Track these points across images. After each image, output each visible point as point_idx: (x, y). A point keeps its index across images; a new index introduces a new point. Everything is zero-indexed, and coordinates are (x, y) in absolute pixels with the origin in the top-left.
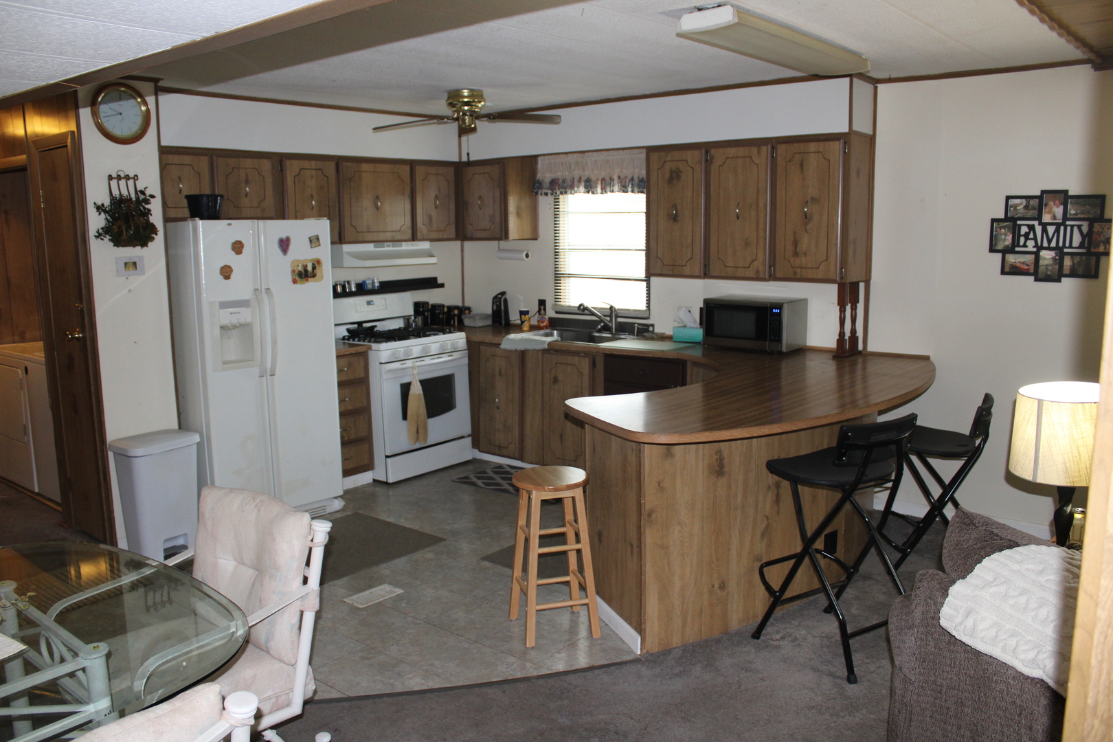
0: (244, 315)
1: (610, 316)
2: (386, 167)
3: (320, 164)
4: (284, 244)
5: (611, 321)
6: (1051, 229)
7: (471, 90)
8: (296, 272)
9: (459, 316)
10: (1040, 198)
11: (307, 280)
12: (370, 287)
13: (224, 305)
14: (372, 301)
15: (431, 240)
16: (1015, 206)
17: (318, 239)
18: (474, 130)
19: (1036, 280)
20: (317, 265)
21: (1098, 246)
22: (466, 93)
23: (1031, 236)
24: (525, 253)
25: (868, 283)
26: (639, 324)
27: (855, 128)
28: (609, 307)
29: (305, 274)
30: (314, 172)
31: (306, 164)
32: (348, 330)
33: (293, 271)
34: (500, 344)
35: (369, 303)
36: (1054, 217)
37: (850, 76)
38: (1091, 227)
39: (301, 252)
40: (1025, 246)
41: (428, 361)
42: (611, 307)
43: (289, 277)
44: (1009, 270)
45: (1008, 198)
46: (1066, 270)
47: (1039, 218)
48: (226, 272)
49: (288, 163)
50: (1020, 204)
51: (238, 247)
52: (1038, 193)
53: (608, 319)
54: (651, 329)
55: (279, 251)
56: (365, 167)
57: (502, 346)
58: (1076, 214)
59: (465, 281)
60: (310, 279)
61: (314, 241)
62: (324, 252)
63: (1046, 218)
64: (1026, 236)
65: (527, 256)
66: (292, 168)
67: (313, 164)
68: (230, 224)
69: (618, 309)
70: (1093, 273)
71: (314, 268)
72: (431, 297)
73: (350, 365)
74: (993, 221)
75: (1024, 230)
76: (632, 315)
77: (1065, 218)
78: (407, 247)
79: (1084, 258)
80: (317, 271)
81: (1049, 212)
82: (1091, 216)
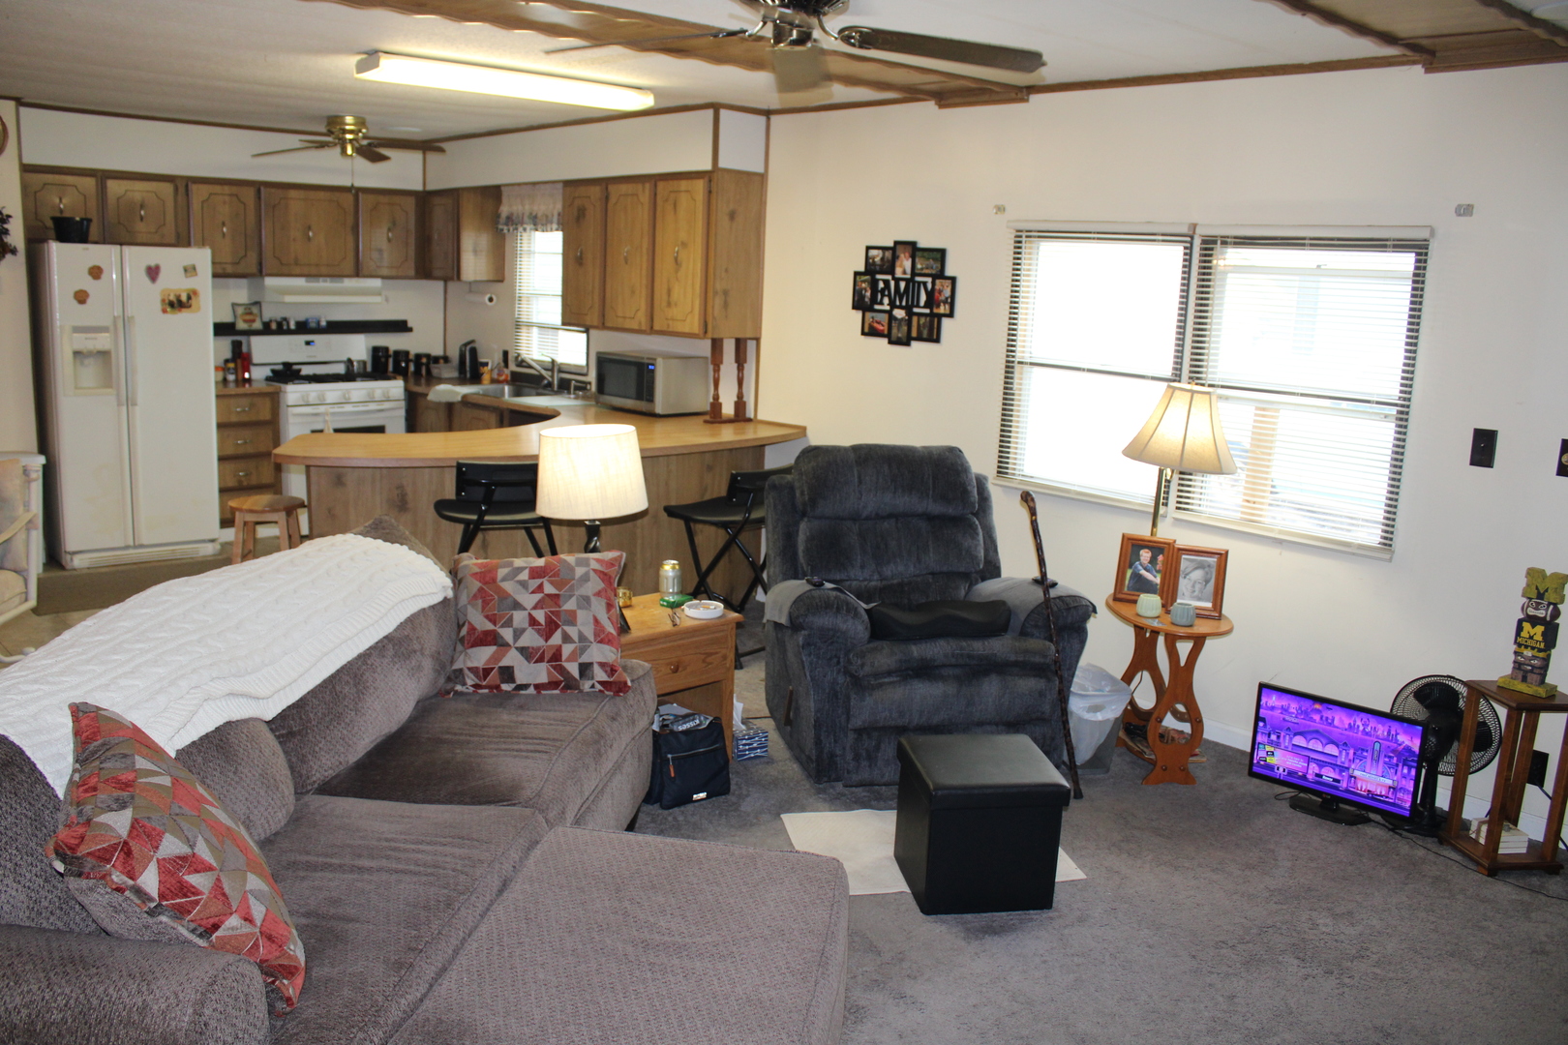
0: (102, 342)
1: (552, 370)
2: (322, 194)
3: (235, 189)
4: (153, 273)
5: (552, 377)
6: (903, 285)
7: (356, 117)
8: (167, 301)
9: (428, 365)
10: (893, 249)
11: (180, 311)
12: (313, 325)
13: (77, 330)
14: (313, 342)
15: (383, 277)
16: (873, 258)
17: (194, 268)
18: (384, 158)
19: (890, 342)
20: (193, 296)
21: (938, 306)
22: (349, 119)
23: (886, 293)
24: (488, 296)
25: (758, 340)
26: (577, 381)
27: (722, 164)
28: (550, 360)
29: (177, 304)
30: (227, 198)
31: (217, 189)
32: (273, 371)
33: (163, 301)
34: (427, 395)
35: (308, 343)
36: (904, 273)
37: (716, 107)
38: (933, 283)
39: (173, 281)
40: (881, 303)
41: (348, 408)
42: (553, 362)
43: (158, 306)
44: (870, 331)
45: (868, 248)
46: (914, 334)
47: (892, 272)
48: (81, 297)
49: (194, 188)
50: (878, 256)
51: (96, 272)
52: (891, 244)
53: (550, 373)
54: (588, 387)
55: (146, 280)
56: (293, 193)
57: (430, 398)
58: (922, 269)
59: (448, 327)
60: (183, 310)
61: (190, 270)
62: (204, 281)
63: (899, 273)
64: (883, 291)
65: (491, 300)
66: (199, 193)
67: (227, 189)
68: (87, 249)
69: (561, 364)
70: (935, 337)
71: (189, 298)
72: (393, 342)
73: (252, 406)
74: (856, 274)
75: (881, 285)
76: (573, 370)
77: (914, 273)
78: (350, 283)
79: (928, 319)
80: (193, 302)
81: (901, 266)
82: (934, 272)
